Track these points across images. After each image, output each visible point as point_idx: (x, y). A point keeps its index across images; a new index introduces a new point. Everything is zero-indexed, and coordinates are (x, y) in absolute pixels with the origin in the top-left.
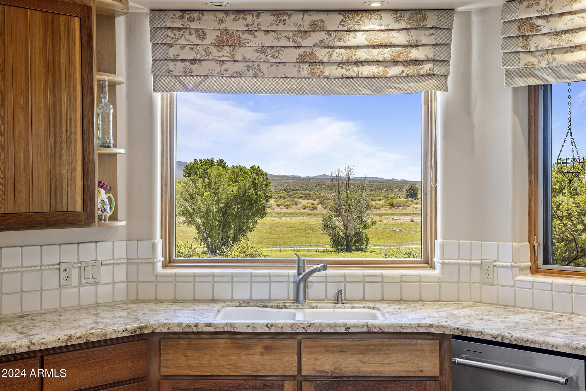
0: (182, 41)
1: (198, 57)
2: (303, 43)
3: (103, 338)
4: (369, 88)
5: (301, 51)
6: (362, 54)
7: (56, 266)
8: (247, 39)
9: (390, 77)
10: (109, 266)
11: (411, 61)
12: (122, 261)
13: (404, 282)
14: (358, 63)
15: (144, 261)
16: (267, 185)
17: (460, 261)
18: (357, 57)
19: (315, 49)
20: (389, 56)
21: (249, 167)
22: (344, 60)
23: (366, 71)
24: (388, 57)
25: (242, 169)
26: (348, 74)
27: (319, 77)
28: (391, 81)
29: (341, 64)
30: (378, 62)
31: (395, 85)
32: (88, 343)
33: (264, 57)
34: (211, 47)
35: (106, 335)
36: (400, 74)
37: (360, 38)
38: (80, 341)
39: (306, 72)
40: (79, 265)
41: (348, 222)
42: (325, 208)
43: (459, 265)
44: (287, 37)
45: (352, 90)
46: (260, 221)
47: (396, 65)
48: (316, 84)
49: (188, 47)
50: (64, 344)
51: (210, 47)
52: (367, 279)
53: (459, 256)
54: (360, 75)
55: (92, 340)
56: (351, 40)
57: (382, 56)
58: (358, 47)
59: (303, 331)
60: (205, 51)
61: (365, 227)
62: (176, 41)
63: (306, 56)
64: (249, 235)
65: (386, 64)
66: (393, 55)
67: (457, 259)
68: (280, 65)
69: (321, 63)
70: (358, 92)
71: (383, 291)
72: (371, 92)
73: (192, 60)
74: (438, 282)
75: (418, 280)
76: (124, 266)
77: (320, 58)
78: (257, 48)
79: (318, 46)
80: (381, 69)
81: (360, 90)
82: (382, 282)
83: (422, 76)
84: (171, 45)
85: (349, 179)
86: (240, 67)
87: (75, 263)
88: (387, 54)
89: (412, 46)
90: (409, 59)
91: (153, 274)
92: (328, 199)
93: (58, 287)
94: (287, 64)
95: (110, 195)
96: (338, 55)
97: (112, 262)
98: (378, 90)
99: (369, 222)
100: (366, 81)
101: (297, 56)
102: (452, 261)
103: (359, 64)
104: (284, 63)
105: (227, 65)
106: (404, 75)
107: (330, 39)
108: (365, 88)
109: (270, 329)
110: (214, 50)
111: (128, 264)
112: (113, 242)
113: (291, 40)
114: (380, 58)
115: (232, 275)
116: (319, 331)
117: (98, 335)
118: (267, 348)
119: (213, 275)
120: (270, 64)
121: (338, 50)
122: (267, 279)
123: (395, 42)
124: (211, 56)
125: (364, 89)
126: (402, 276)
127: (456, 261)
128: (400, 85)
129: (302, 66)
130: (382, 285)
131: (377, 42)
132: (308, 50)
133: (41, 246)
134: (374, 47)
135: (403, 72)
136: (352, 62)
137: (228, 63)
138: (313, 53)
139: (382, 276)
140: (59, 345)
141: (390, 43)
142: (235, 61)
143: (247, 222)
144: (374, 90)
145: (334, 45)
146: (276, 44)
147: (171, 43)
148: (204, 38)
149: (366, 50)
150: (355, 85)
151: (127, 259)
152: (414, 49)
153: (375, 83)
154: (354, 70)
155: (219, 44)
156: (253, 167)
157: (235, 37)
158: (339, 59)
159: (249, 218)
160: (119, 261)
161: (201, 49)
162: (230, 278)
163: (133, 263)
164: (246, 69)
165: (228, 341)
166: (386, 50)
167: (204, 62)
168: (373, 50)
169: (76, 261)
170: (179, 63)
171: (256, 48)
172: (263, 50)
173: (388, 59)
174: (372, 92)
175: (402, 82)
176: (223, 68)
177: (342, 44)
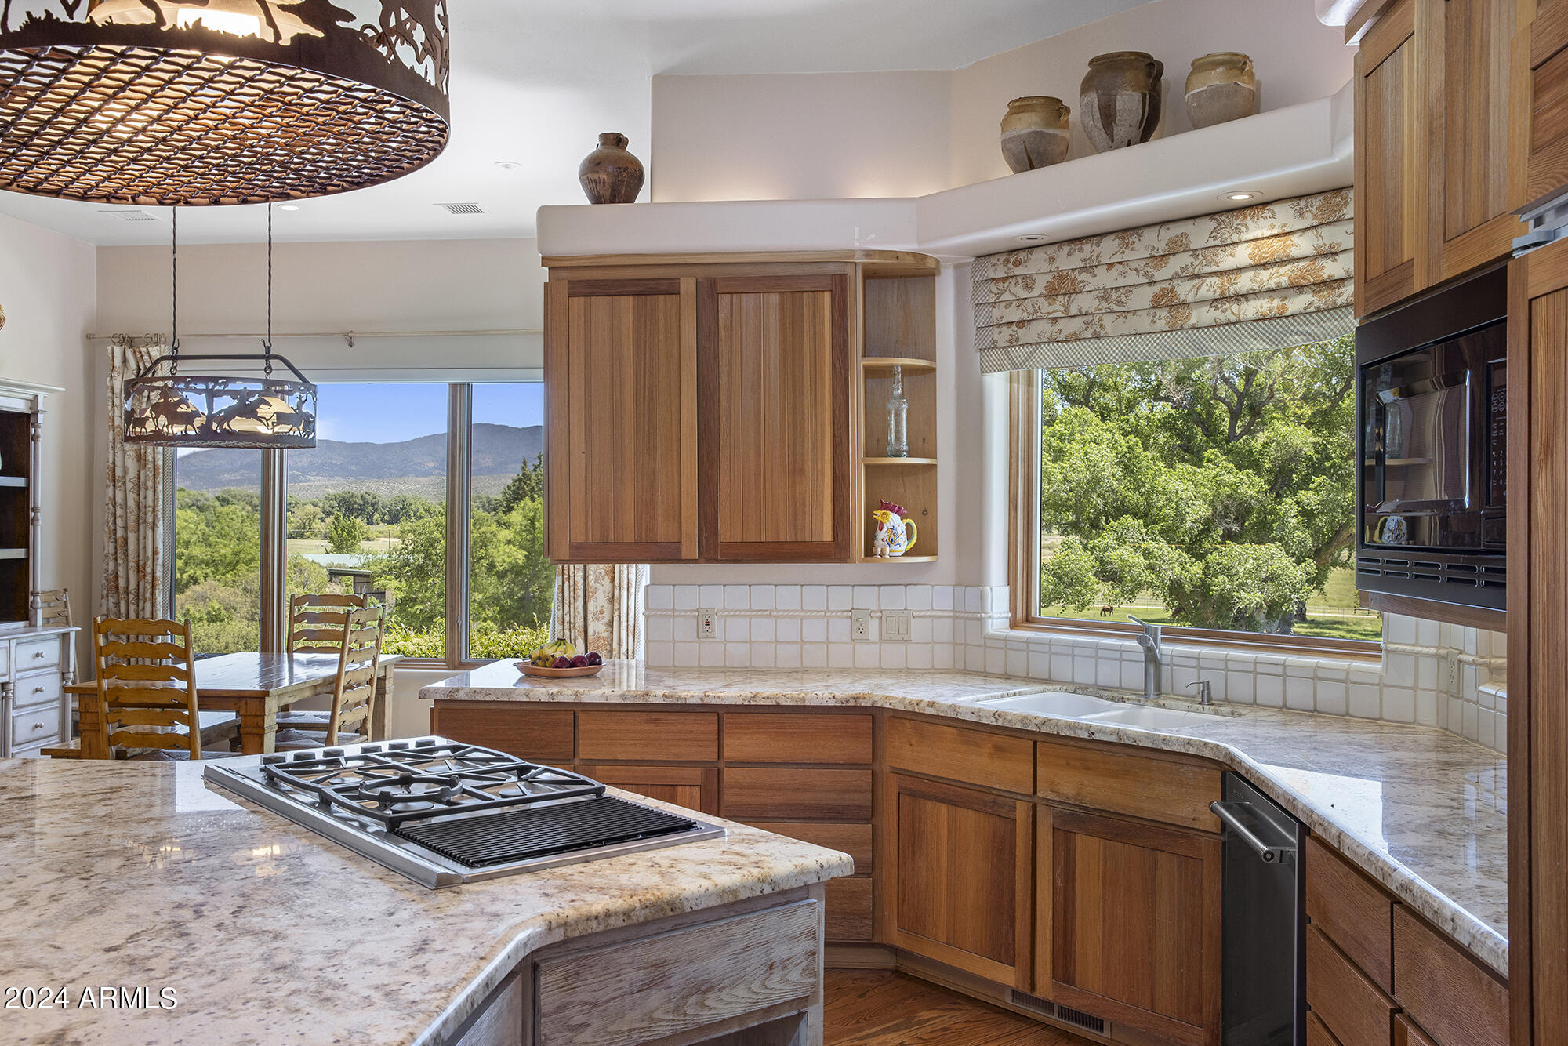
0: (1006, 297)
1: (1025, 317)
2: (1158, 276)
3: (799, 704)
4: (1261, 338)
5: (1156, 288)
6: (1245, 282)
7: (845, 614)
8: (1083, 282)
9: (1293, 316)
10: (926, 619)
11: (1324, 283)
12: (946, 614)
13: (1320, 679)
14: (1240, 297)
15: (970, 615)
17: (1416, 649)
18: (1237, 287)
19: (1175, 282)
20: (1286, 278)
22: (1217, 295)
23: (1251, 309)
24: (1284, 281)
26: (1223, 318)
27: (1182, 328)
28: (1296, 321)
29: (1214, 302)
30: (1270, 292)
31: (1301, 329)
32: (778, 706)
33: (1106, 305)
34: (1042, 300)
35: (803, 699)
36: (1306, 308)
37: (1242, 255)
38: (768, 702)
39: (1164, 322)
40: (880, 614)
43: (1417, 655)
44: (1136, 270)
45: (1235, 345)
47: (1301, 293)
48: (1182, 339)
49: (1015, 303)
50: (747, 703)
51: (1039, 299)
52: (1260, 669)
53: (1417, 639)
54: (1242, 318)
55: (784, 704)
56: (1227, 261)
57: (1276, 280)
58: (1240, 270)
59: (1035, 729)
60: (1033, 307)
62: (999, 297)
63: (1162, 297)
65: (1284, 293)
66: (1293, 276)
67: (1413, 645)
68: (1129, 316)
69: (1185, 304)
70: (1243, 347)
71: (1284, 691)
72: (1264, 344)
73: (1020, 322)
74: (1377, 685)
75: (1342, 676)
76: (950, 621)
77: (1182, 298)
78: (1097, 292)
79: (1180, 277)
80: (1276, 302)
81: (1246, 343)
82: (1284, 675)
83: (1340, 307)
84: (994, 304)
86: (1076, 325)
87: (872, 611)
88: (1281, 276)
89: (1326, 255)
90: (1319, 280)
91: (981, 634)
93: (851, 641)
94: (1138, 313)
95: (908, 521)
96: (1211, 287)
97: (929, 613)
98: (1277, 339)
100: (1255, 327)
101: (1151, 298)
102: (1401, 647)
103: (1243, 299)
104: (1134, 312)
105: (1061, 325)
106: (1312, 309)
107: (1196, 263)
108: (1255, 339)
109: (997, 720)
110: (1043, 303)
111: (955, 618)
112: (933, 586)
113: (1142, 273)
114: (1272, 285)
115: (1074, 645)
116: (1055, 733)
117: (792, 698)
118: (998, 749)
119: (1050, 643)
120: (1115, 316)
121: (1209, 280)
122: (1117, 655)
123: (1294, 252)
124: (1039, 314)
125: (1252, 340)
126: (1317, 668)
127: (1409, 648)
128: (1310, 328)
129: (1158, 312)
130: (1284, 681)
131: (1267, 257)
132: (1166, 285)
133: (828, 586)
134: (1264, 266)
135: (1311, 304)
136: (1231, 297)
137: (1063, 320)
138: (1172, 290)
139: (1284, 665)
140: (739, 702)
141: (1287, 256)
142: (1071, 317)
144: (1271, 340)
145: (1202, 272)
146: (1121, 282)
147: (993, 301)
148: (1032, 288)
149: (1250, 274)
150: (1237, 335)
151: (955, 611)
152: (1329, 261)
153: (1269, 328)
154: (1233, 311)
155: (1051, 294)
157: (1069, 281)
158: (1210, 295)
160: (940, 614)
161: (1029, 303)
162: (1070, 649)
163: (961, 618)
164: (1084, 326)
165: (954, 730)
166: (1283, 270)
167: (1034, 323)
168: (1262, 272)
169: (876, 608)
170: (1004, 329)
171: (1095, 294)
172: (1105, 295)
173: (1284, 285)
174: (1268, 343)
175: (1313, 321)
176: (1055, 330)
177: (1214, 269)
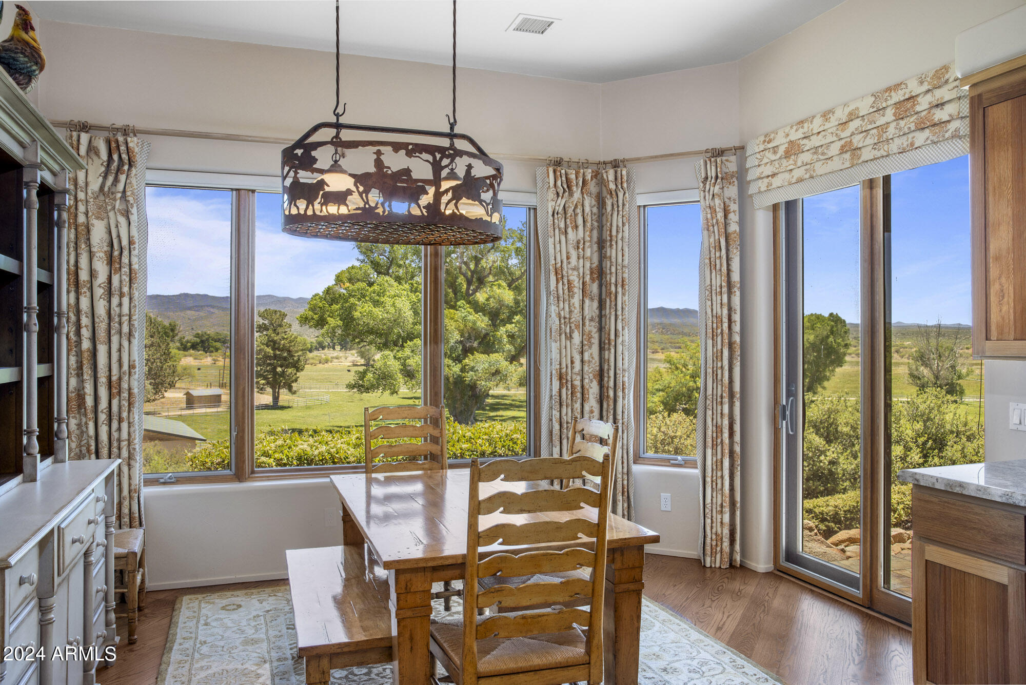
16: (846, 332)
21: (826, 315)
25: (819, 317)
41: (939, 372)
42: (902, 357)
46: (838, 370)
61: (960, 377)
64: (826, 384)
85: (940, 325)
92: (904, 348)
99: (964, 371)
143: (824, 370)
156: (831, 314)
159: (826, 366)
